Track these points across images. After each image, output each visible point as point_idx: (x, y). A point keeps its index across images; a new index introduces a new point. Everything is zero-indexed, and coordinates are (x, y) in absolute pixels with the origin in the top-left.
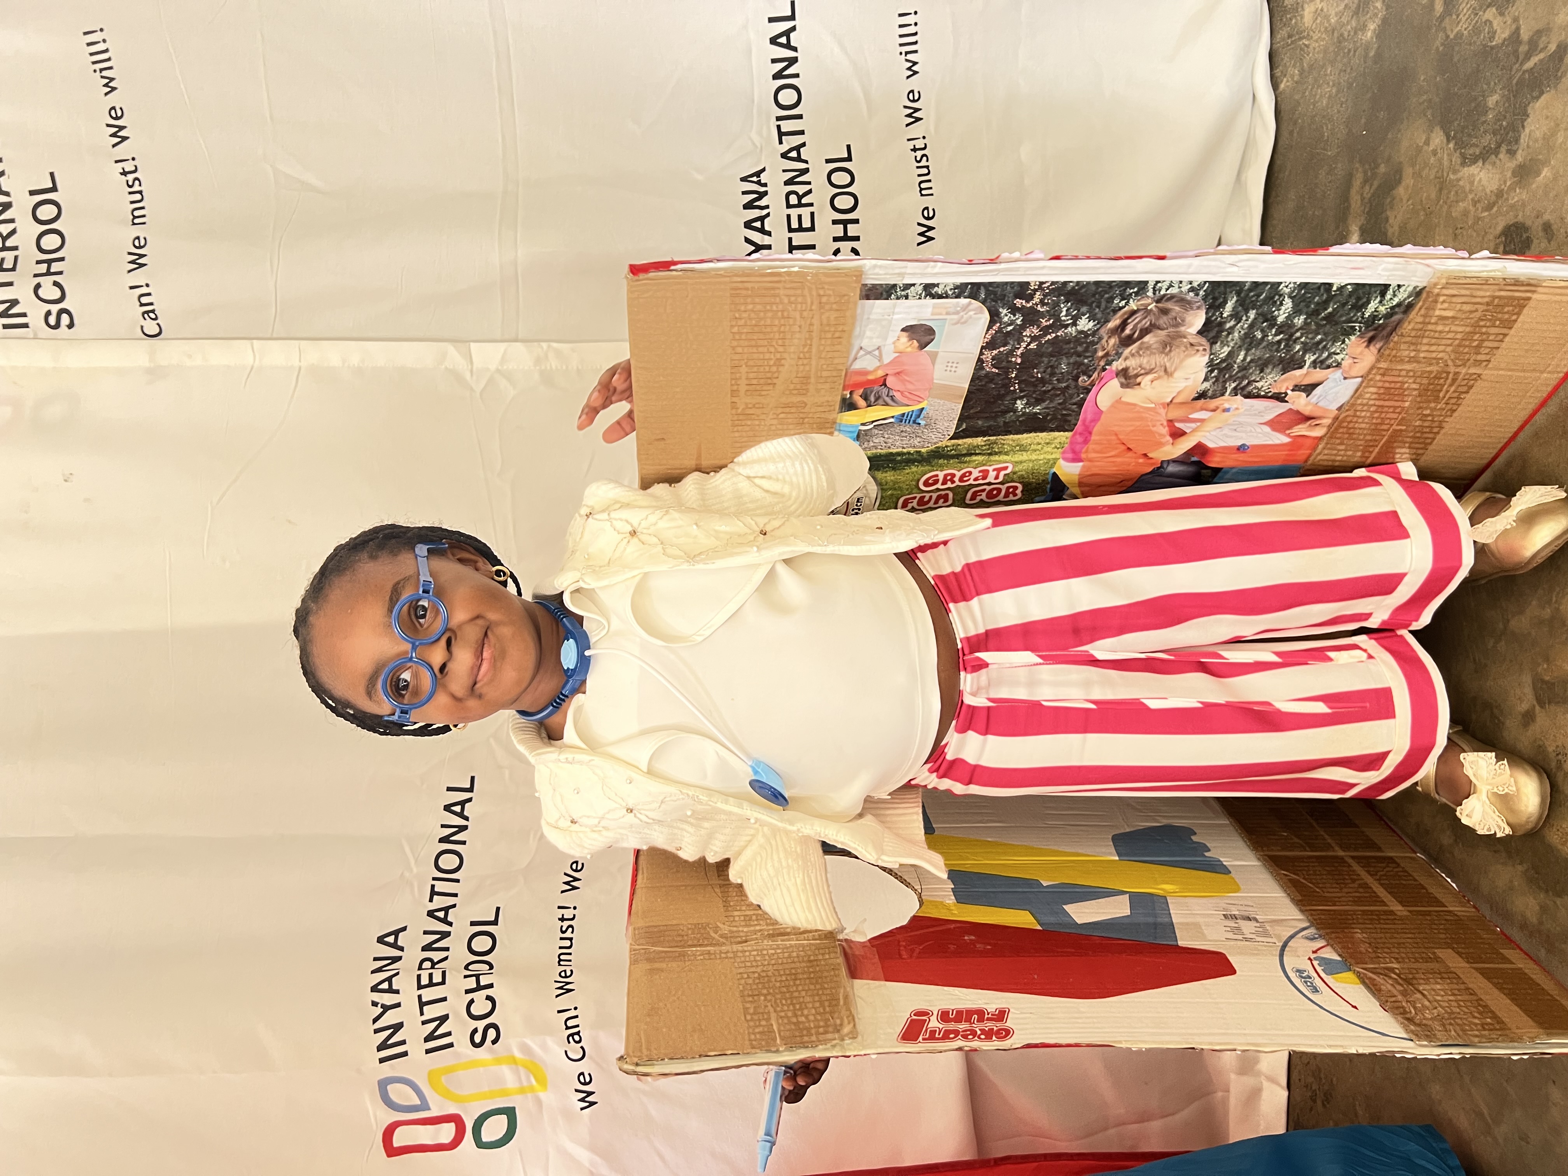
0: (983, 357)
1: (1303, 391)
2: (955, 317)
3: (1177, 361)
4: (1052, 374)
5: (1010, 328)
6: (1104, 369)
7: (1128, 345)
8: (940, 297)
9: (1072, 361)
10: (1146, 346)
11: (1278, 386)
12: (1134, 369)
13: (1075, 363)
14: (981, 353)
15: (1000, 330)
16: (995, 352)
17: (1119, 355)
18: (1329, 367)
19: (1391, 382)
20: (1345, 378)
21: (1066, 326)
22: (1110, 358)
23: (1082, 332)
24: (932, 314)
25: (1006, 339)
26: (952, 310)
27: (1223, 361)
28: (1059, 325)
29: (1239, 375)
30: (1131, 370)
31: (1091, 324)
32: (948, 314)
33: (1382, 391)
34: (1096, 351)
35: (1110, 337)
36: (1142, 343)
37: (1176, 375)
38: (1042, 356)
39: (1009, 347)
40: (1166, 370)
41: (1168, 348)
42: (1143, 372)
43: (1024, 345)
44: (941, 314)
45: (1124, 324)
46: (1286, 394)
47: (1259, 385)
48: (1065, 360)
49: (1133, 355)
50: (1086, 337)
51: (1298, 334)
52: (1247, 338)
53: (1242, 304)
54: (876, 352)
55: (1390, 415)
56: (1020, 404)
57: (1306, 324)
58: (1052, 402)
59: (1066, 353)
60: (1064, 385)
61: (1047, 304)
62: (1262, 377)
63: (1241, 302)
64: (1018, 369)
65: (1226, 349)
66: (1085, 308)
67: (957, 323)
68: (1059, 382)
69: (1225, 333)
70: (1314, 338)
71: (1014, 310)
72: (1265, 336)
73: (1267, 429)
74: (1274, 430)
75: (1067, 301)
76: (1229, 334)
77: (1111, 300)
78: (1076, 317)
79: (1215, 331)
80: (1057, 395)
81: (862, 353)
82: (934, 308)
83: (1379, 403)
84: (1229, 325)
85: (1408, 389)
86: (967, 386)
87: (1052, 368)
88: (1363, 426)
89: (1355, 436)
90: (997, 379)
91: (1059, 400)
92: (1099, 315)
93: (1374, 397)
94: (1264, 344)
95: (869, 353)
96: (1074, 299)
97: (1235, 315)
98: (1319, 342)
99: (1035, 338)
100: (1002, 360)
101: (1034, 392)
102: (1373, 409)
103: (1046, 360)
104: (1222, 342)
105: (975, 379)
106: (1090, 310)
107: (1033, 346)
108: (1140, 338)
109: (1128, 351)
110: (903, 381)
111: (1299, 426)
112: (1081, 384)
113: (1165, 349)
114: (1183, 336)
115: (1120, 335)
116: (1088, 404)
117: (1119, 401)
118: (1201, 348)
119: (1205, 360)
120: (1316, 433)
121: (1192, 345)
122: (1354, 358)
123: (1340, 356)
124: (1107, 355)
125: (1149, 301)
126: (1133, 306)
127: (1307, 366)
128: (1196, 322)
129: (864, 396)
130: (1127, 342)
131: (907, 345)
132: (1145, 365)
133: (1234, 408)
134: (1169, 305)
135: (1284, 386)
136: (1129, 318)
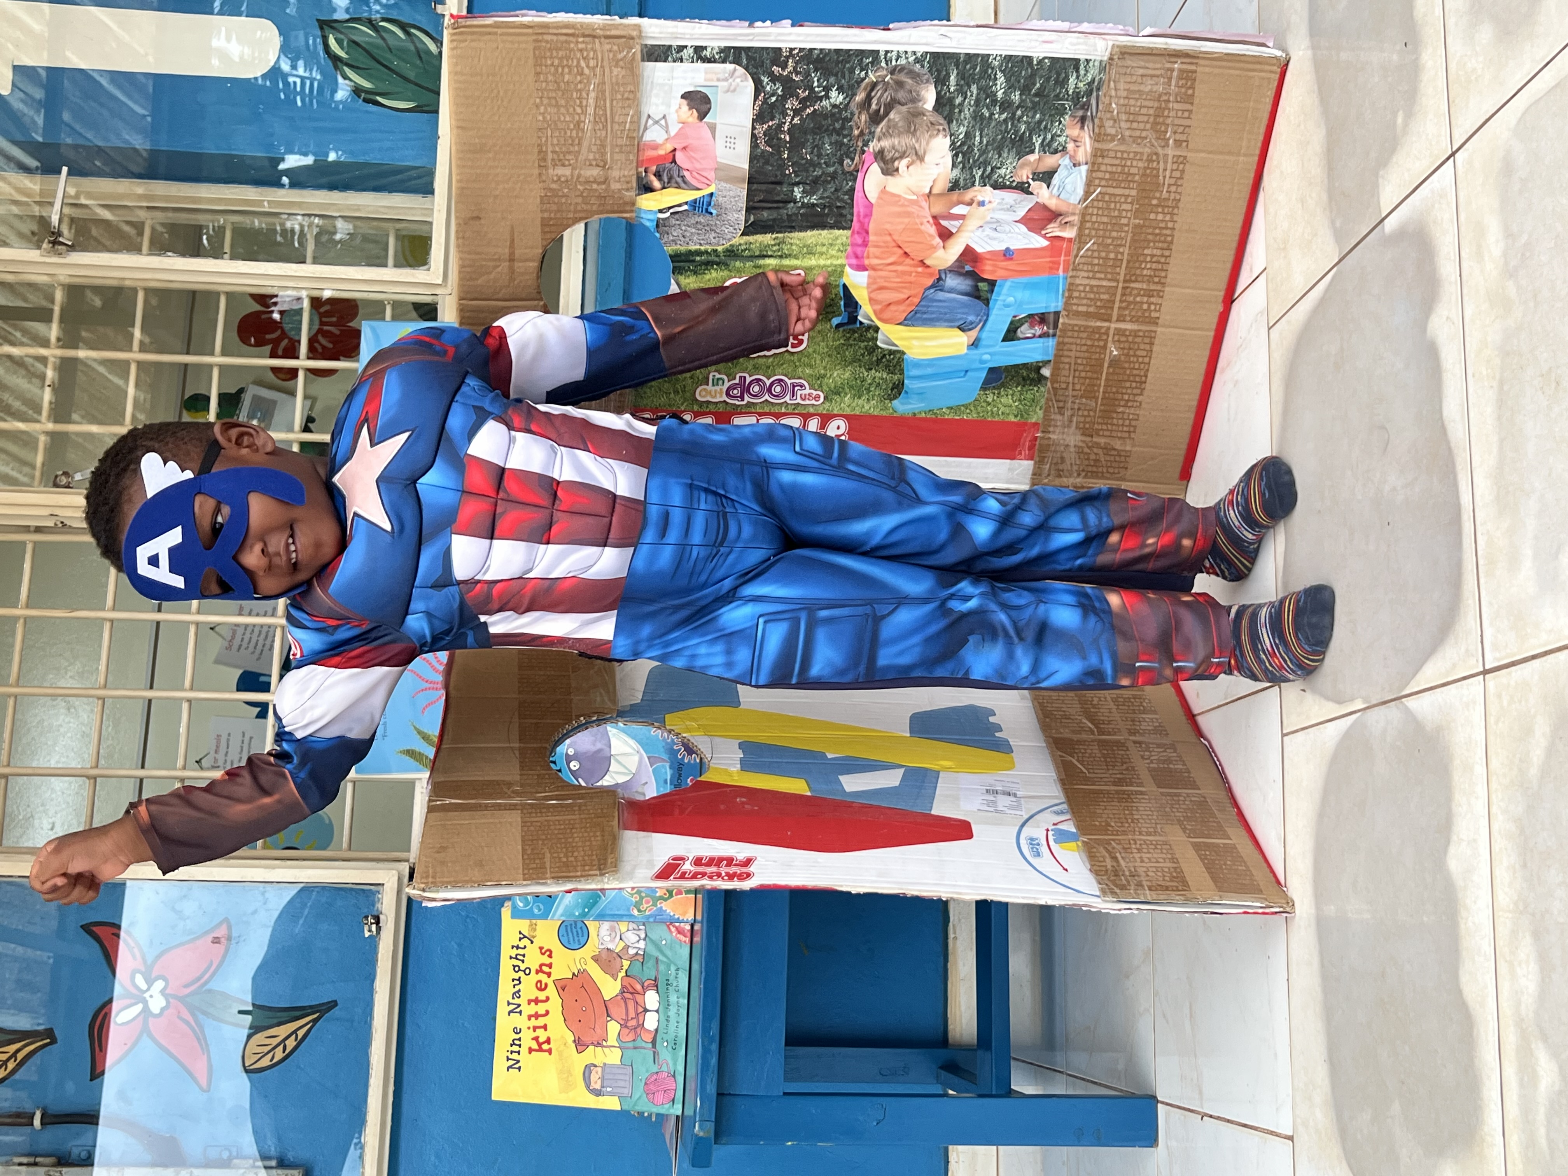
0: (756, 132)
1: (1043, 180)
2: (725, 84)
3: (924, 143)
4: (819, 156)
5: (774, 99)
6: (863, 152)
7: (878, 123)
8: (709, 61)
9: (833, 140)
10: (893, 124)
11: (1019, 173)
12: (889, 151)
13: (836, 142)
14: (754, 128)
15: (765, 102)
16: (765, 126)
17: (872, 133)
18: (1056, 152)
19: (1112, 165)
20: (1075, 165)
21: (821, 99)
22: (866, 138)
23: (834, 106)
24: (705, 80)
25: (772, 112)
26: (722, 76)
27: (963, 144)
28: (813, 98)
29: (981, 159)
30: (886, 153)
31: (841, 98)
32: (718, 80)
33: (1107, 176)
34: (851, 128)
35: (860, 113)
36: (889, 120)
37: (926, 159)
38: (805, 133)
39: (776, 121)
40: (916, 154)
41: (913, 128)
42: (897, 155)
43: (789, 119)
44: (712, 80)
45: (869, 99)
46: (1029, 185)
47: (1002, 171)
48: (826, 140)
49: (884, 135)
50: (840, 112)
51: (1019, 113)
52: (977, 117)
53: (963, 79)
54: (663, 122)
55: (1124, 206)
56: (797, 192)
57: (1022, 101)
58: (825, 190)
59: (826, 130)
60: (832, 169)
61: (800, 73)
62: (1002, 164)
63: (961, 76)
64: (788, 149)
65: (963, 129)
66: (832, 80)
67: (727, 91)
68: (827, 166)
69: (957, 110)
70: (1033, 117)
71: (774, 79)
72: (992, 114)
73: (1023, 228)
74: (1030, 229)
75: (816, 70)
76: (960, 112)
77: (852, 71)
78: (827, 89)
79: (947, 108)
80: (829, 182)
81: (650, 122)
82: (706, 73)
83: (1111, 190)
84: (958, 101)
85: (1129, 174)
86: (746, 167)
87: (817, 148)
88: (1105, 219)
89: (1101, 233)
90: (772, 160)
91: (831, 188)
92: (846, 86)
93: (1103, 183)
94: (993, 124)
95: (657, 122)
96: (822, 68)
97: (961, 91)
98: (1040, 122)
99: (796, 112)
100: (772, 136)
101: (807, 177)
102: (1107, 198)
103: (810, 137)
104: (957, 120)
105: (753, 158)
106: (838, 82)
107: (796, 120)
108: (887, 114)
109: (879, 130)
110: (690, 158)
111: (1052, 225)
112: (847, 169)
113: (910, 127)
114: (922, 113)
115: (868, 111)
116: (858, 194)
117: (884, 191)
118: (941, 128)
119: (947, 141)
120: (1070, 233)
121: (932, 124)
122: (1075, 141)
123: (1062, 139)
124: (862, 134)
125: (885, 72)
126: (872, 77)
127: (1037, 150)
128: (929, 96)
129: (658, 175)
130: (876, 118)
131: (688, 114)
132: (897, 147)
133: (987, 200)
134: (902, 77)
135: (1024, 175)
136: (872, 90)
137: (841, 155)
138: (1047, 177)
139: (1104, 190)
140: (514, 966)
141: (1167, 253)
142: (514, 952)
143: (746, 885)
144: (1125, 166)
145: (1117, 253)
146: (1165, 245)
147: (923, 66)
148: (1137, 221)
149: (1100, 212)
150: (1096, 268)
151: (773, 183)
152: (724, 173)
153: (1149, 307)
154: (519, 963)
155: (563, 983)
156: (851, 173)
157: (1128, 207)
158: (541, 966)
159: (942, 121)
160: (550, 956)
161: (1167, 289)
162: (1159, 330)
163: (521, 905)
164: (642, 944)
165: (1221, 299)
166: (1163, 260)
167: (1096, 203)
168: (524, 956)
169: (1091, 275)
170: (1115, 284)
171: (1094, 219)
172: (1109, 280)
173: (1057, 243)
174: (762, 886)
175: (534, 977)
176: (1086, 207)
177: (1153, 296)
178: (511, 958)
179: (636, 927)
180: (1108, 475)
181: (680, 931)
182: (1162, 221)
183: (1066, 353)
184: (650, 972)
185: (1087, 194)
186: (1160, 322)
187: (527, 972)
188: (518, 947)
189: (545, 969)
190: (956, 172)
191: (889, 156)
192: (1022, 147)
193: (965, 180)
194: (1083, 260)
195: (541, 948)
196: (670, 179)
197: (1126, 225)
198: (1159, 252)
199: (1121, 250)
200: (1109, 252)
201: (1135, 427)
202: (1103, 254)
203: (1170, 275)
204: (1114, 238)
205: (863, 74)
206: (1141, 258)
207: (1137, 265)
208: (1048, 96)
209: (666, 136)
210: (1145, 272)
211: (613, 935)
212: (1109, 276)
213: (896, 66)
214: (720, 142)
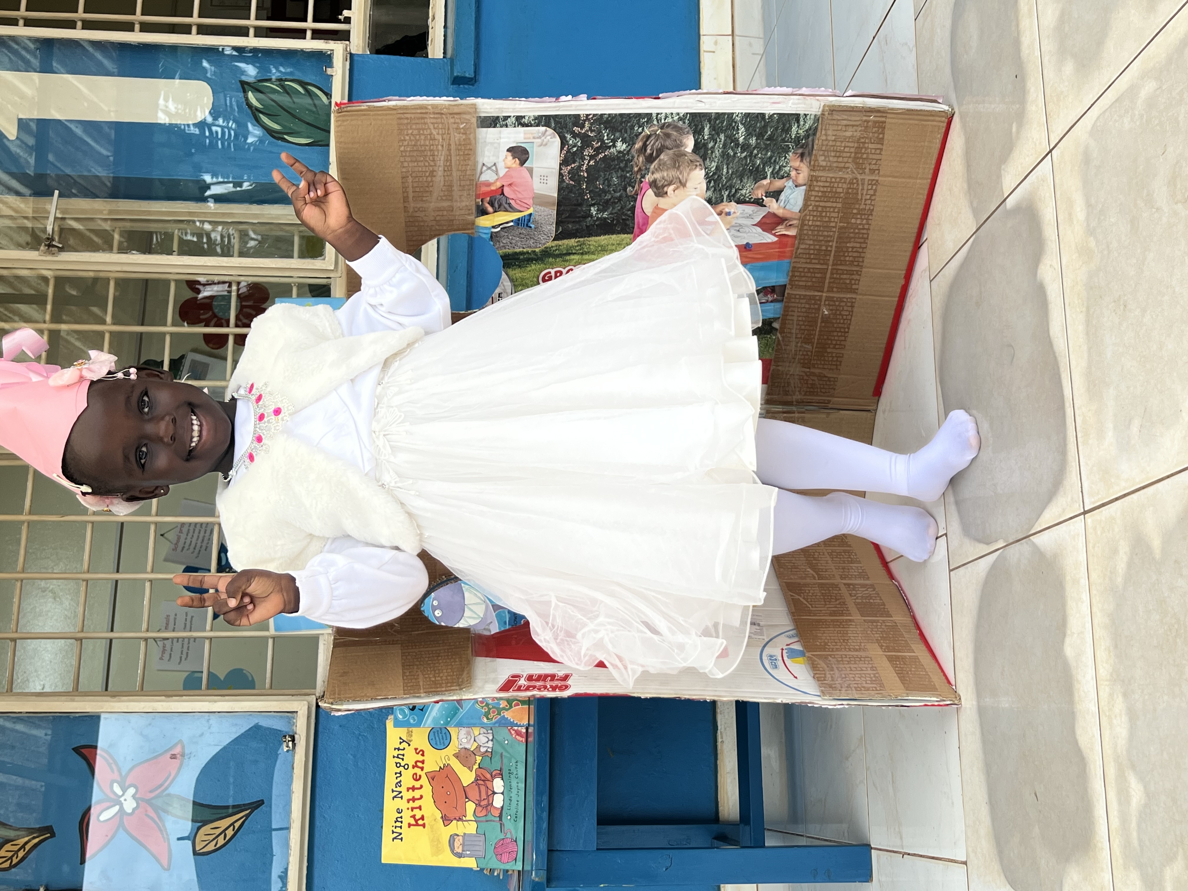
0: (562, 172)
1: (772, 197)
2: (539, 140)
3: (685, 174)
4: (609, 186)
5: (575, 149)
6: (642, 182)
7: (652, 162)
8: (527, 125)
9: (619, 175)
10: (662, 162)
11: (756, 192)
12: (660, 181)
13: (621, 176)
14: (560, 169)
15: (568, 151)
16: (569, 168)
17: (648, 169)
18: (782, 177)
19: (823, 187)
20: (796, 186)
21: (609, 147)
22: (643, 172)
23: (620, 152)
24: (525, 139)
25: (574, 158)
26: (536, 135)
27: (714, 174)
28: (604, 147)
29: (728, 184)
30: (658, 182)
31: (624, 146)
32: (534, 138)
33: (820, 194)
34: (632, 166)
35: (638, 156)
36: (660, 160)
37: (687, 185)
38: (599, 171)
39: (577, 164)
40: (680, 182)
41: (677, 165)
42: (666, 183)
43: (586, 162)
44: (529, 138)
45: (645, 146)
46: (763, 200)
47: (743, 192)
48: (614, 175)
49: (656, 170)
50: (624, 155)
51: (755, 152)
52: (724, 155)
53: (714, 130)
54: (494, 168)
55: (833, 215)
56: (593, 211)
57: (757, 144)
58: (613, 208)
59: (614, 169)
60: (618, 194)
61: (594, 131)
62: (743, 187)
63: (713, 128)
64: (586, 182)
65: (714, 164)
66: (617, 134)
67: (541, 145)
68: (615, 192)
69: (710, 152)
70: (766, 154)
71: (575, 135)
72: (735, 153)
73: (759, 230)
74: (764, 230)
75: (606, 128)
76: (712, 152)
77: (632, 128)
78: (614, 141)
79: (703, 150)
80: (616, 203)
81: (485, 168)
82: (525, 134)
83: (822, 204)
84: (711, 145)
85: (836, 192)
86: (556, 195)
87: (608, 181)
88: (818, 223)
89: (816, 233)
90: (574, 190)
91: (618, 207)
92: (628, 139)
93: (817, 199)
94: (737, 159)
95: (489, 168)
96: (610, 127)
97: (712, 138)
98: (771, 158)
99: (592, 157)
100: (574, 174)
101: (601, 200)
102: (820, 209)
103: (602, 174)
104: (710, 158)
105: (560, 189)
106: (622, 136)
107: (592, 163)
108: (658, 156)
109: (652, 166)
110: (514, 191)
111: (780, 227)
112: (629, 194)
113: (675, 164)
114: (684, 154)
115: (644, 154)
116: (638, 210)
117: (657, 207)
118: (698, 164)
119: (703, 172)
120: (792, 232)
121: (691, 161)
122: (796, 170)
123: (787, 169)
124: (640, 170)
125: (656, 128)
126: (647, 131)
127: (769, 177)
128: (689, 143)
129: (491, 204)
130: (650, 159)
131: (512, 162)
132: (666, 178)
133: (732, 211)
134: (669, 131)
135: (760, 194)
136: (647, 140)
137: (625, 185)
138: (776, 194)
139: (817, 204)
140: (397, 763)
141: (864, 245)
142: (396, 753)
143: (566, 694)
144: (833, 187)
145: (827, 246)
146: (862, 240)
147: (684, 123)
148: (842, 224)
149: (815, 219)
150: (812, 256)
151: (575, 205)
152: (540, 200)
153: (851, 282)
154: (400, 761)
155: (433, 774)
156: (633, 197)
157: (836, 215)
158: (416, 762)
159: (699, 159)
160: (423, 755)
161: (864, 270)
162: (858, 297)
163: (401, 717)
164: (490, 744)
165: (903, 276)
166: (861, 250)
167: (812, 213)
168: (403, 755)
169: (808, 261)
170: (825, 267)
171: (810, 223)
172: (822, 264)
173: (785, 239)
174: (577, 694)
175: (411, 771)
176: (806, 215)
177: (853, 274)
178: (394, 757)
179: (486, 731)
180: (822, 394)
181: (518, 733)
182: (860, 224)
183: (790, 313)
184: (496, 765)
185: (805, 205)
186: (859, 291)
187: (406, 767)
188: (399, 749)
189: (419, 764)
190: (710, 193)
191: (660, 184)
192: (758, 175)
193: (716, 198)
194: (802, 251)
195: (416, 749)
196: (500, 206)
197: (833, 227)
198: (858, 245)
199: (831, 244)
200: (821, 246)
201: (841, 362)
202: (817, 247)
203: (866, 260)
204: (825, 236)
205: (641, 129)
206: (845, 249)
207: (842, 254)
208: (776, 140)
209: (496, 177)
210: (847, 259)
211: (469, 737)
212: (822, 262)
213: (665, 123)
214: (536, 179)
